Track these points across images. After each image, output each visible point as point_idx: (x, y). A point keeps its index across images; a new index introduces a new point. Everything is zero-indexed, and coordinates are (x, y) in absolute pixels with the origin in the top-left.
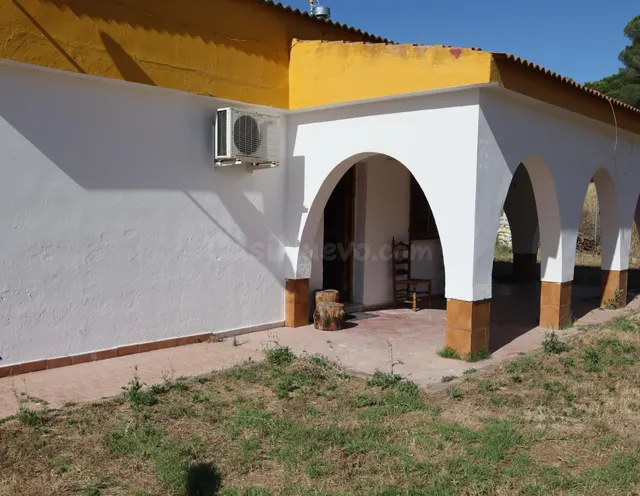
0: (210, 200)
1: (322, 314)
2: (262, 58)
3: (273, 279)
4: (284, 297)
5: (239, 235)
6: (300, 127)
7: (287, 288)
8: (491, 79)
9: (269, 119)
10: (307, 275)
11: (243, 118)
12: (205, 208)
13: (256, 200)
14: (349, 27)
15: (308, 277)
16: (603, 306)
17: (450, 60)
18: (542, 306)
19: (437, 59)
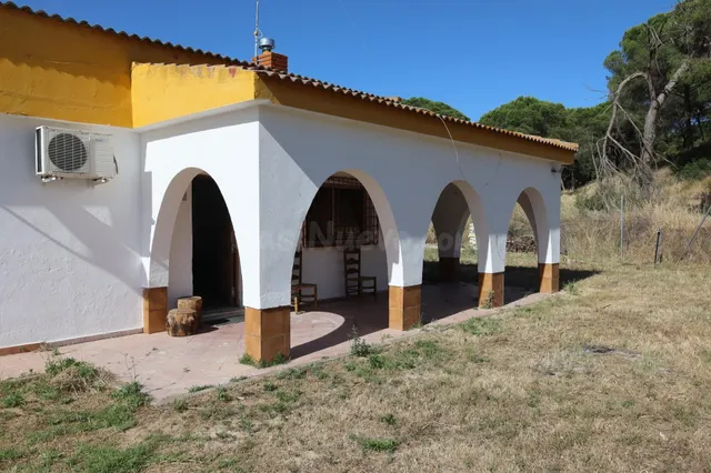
0: (39, 215)
1: (170, 320)
2: (94, 81)
3: (126, 288)
4: (142, 305)
5: (79, 247)
6: (149, 144)
7: (144, 296)
8: (255, 97)
9: (97, 137)
10: (164, 283)
11: (60, 137)
12: (32, 223)
13: (102, 214)
14: (205, 52)
15: (166, 285)
16: (480, 306)
17: (229, 78)
18: (390, 308)
19: (221, 79)
